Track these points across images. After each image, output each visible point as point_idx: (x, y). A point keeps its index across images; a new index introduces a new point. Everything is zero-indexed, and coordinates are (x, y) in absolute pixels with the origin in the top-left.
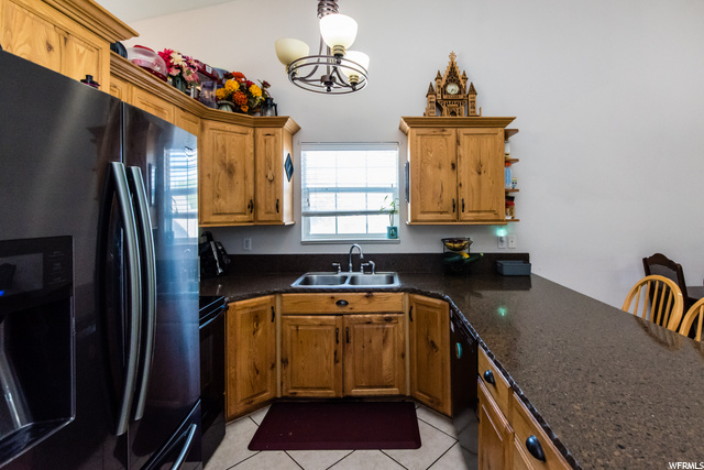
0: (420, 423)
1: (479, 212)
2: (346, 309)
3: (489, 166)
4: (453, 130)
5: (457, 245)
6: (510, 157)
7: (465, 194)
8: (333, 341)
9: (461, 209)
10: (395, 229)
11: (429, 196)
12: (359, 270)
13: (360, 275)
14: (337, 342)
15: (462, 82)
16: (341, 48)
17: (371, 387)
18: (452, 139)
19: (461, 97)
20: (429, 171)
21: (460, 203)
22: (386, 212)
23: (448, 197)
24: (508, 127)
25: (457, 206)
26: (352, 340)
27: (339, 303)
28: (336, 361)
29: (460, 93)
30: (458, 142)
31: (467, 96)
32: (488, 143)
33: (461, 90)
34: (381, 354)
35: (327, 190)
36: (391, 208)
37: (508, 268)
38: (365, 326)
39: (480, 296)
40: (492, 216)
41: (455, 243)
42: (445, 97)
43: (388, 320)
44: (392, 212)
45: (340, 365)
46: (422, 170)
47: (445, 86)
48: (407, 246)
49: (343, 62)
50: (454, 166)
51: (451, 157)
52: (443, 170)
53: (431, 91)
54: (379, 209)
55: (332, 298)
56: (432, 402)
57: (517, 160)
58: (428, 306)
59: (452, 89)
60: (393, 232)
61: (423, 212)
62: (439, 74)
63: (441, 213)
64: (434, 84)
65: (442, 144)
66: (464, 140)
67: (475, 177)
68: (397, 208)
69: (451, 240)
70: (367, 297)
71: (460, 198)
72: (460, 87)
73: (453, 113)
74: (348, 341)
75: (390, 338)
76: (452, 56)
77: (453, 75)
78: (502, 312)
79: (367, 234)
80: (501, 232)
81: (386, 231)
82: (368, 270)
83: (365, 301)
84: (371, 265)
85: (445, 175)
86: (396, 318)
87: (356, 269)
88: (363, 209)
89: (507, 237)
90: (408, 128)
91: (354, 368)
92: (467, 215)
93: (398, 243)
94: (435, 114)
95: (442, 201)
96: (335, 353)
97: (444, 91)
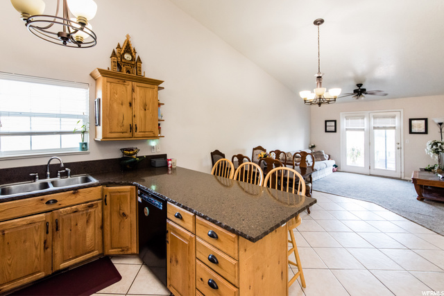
0: (116, 266)
1: (145, 132)
2: (55, 206)
3: (150, 106)
4: (130, 83)
5: (131, 152)
6: (161, 102)
7: (138, 122)
8: (43, 233)
9: (134, 130)
10: (86, 144)
11: (115, 122)
12: (56, 176)
13: (58, 179)
14: (47, 233)
15: (133, 54)
16: (85, 19)
17: (77, 257)
18: (129, 88)
19: (133, 63)
20: (115, 105)
21: (134, 126)
22: (78, 132)
23: (127, 122)
24: (160, 86)
25: (132, 128)
26: (60, 228)
27: (48, 203)
28: (46, 248)
29: (132, 60)
30: (133, 90)
31: (136, 63)
32: (150, 93)
33: (133, 59)
34: (85, 232)
35: (21, 114)
36: (82, 129)
37: (158, 162)
38: (72, 215)
39: (144, 181)
40: (152, 135)
41: (129, 151)
42: (123, 60)
43: (91, 206)
44: (84, 132)
45: (49, 250)
46: (110, 105)
47: (124, 54)
48: (95, 155)
49: (85, 29)
50: (131, 104)
51: (129, 99)
52: (124, 106)
53: (114, 54)
54: (73, 130)
55: (42, 200)
56: (123, 251)
57: (163, 104)
58: (119, 192)
59: (127, 57)
60: (84, 146)
61: (111, 132)
62: (119, 45)
63: (123, 133)
64: (116, 50)
65: (124, 90)
66: (137, 89)
67: (143, 111)
68: (88, 130)
69: (127, 150)
70: (74, 193)
71: (134, 124)
72: (132, 56)
73: (128, 72)
74: (57, 229)
75: (92, 218)
76: (128, 36)
77: (128, 49)
78: (153, 188)
79: (61, 148)
80: (153, 143)
81: (78, 146)
82: (65, 175)
83: (73, 197)
84: (67, 172)
85: (125, 109)
86: (97, 204)
87: (54, 175)
88: (59, 130)
89: (156, 146)
90: (100, 76)
91: (62, 248)
92: (138, 134)
93: (88, 153)
94: (117, 69)
95: (123, 125)
96: (45, 242)
97: (122, 56)
